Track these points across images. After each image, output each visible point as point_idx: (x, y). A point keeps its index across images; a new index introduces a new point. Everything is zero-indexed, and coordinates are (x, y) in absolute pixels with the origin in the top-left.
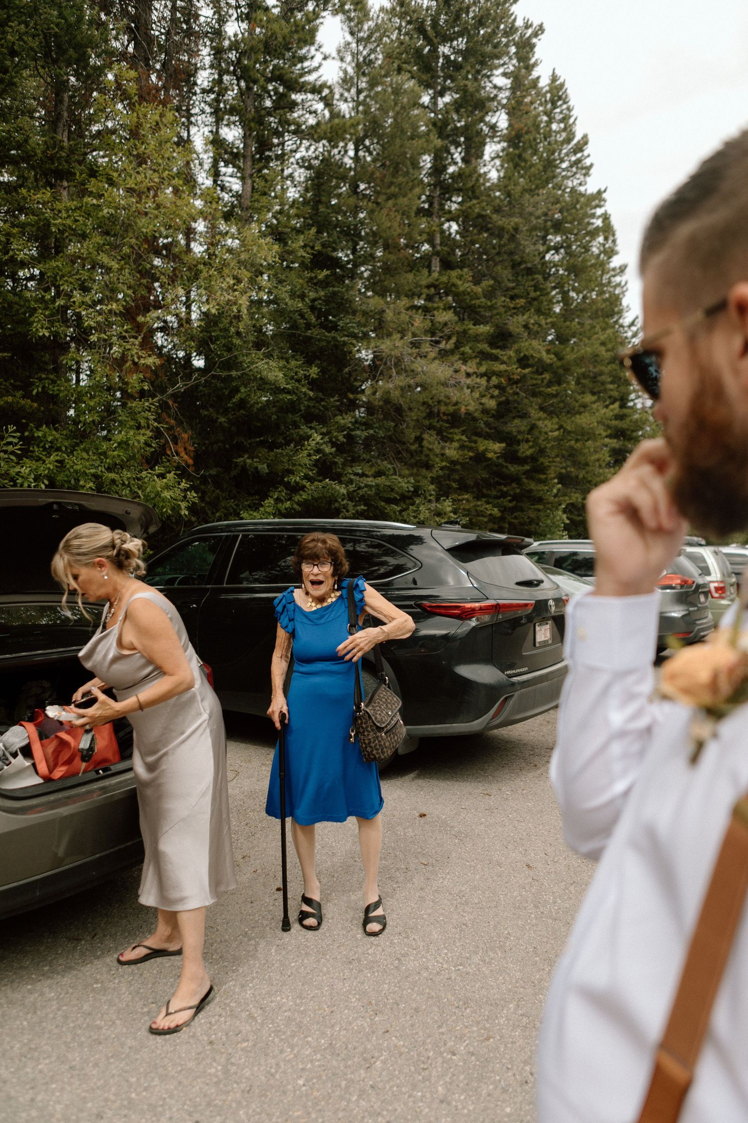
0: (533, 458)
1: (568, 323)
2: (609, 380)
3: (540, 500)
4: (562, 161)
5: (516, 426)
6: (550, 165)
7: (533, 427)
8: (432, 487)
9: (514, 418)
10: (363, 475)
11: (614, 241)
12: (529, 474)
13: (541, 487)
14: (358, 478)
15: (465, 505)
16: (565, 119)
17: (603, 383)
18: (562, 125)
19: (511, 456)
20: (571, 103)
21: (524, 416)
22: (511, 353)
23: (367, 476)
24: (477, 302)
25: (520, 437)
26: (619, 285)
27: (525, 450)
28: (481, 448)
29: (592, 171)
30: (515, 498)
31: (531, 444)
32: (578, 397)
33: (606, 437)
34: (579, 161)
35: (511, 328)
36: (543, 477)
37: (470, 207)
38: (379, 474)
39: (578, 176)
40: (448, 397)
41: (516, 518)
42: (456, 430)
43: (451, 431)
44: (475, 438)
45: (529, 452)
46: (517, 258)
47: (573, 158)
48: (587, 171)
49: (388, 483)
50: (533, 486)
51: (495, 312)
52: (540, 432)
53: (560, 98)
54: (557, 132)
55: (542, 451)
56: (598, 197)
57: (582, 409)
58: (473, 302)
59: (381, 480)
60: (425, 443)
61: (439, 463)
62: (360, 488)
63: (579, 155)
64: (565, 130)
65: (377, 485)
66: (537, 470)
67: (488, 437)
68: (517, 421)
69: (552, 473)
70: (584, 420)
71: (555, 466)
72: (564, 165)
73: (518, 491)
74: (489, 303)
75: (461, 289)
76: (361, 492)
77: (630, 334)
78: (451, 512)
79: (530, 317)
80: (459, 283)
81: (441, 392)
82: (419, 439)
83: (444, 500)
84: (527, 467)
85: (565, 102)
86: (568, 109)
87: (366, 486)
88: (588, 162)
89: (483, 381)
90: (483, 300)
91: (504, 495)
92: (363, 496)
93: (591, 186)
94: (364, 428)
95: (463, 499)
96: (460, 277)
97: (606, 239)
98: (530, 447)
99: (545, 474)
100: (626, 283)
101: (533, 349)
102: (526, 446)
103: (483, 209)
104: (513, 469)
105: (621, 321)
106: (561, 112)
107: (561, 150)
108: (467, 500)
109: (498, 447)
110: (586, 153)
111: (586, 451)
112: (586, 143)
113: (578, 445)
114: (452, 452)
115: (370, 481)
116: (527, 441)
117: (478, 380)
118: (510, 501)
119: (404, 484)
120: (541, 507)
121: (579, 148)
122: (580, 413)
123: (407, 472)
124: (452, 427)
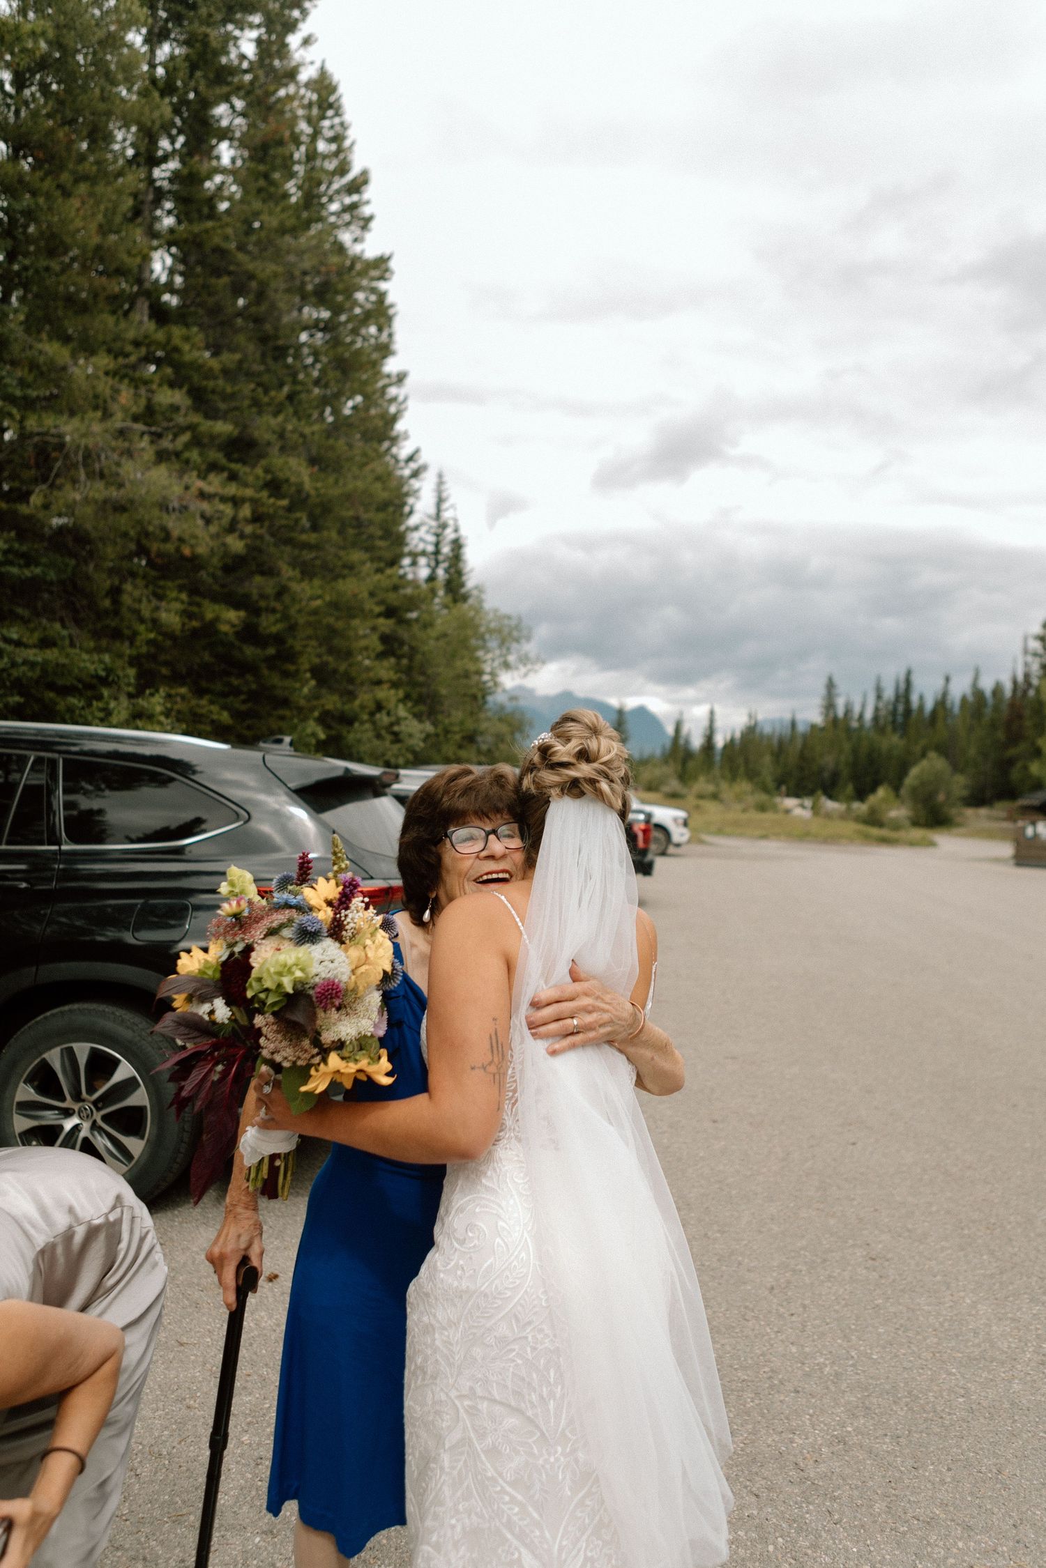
0: (278, 639)
1: (331, 441)
2: (379, 533)
3: (285, 702)
4: (331, 200)
5: (257, 585)
6: (311, 200)
7: (282, 592)
8: (132, 672)
9: (252, 573)
10: (18, 644)
11: (390, 335)
12: (271, 662)
13: (288, 683)
14: (9, 648)
15: (180, 705)
16: (337, 139)
17: (371, 537)
18: (334, 147)
19: (249, 633)
20: (348, 117)
21: (269, 572)
22: (259, 471)
23: (26, 646)
24: (211, 384)
25: (263, 604)
26: (394, 399)
27: (270, 624)
28: (209, 616)
29: (373, 225)
30: (253, 696)
31: (278, 616)
32: (342, 553)
33: (379, 615)
34: (354, 207)
35: (256, 434)
36: (292, 668)
37: (207, 231)
38: (46, 643)
39: (353, 227)
40: (164, 529)
41: (249, 728)
42: (170, 584)
43: (162, 583)
44: (198, 599)
45: (274, 629)
46: (268, 327)
47: (348, 200)
48: (366, 222)
49: (63, 660)
50: (275, 680)
51: (233, 404)
52: (294, 600)
53: (330, 106)
54: (325, 157)
55: (292, 628)
56: (381, 266)
57: (346, 572)
58: (205, 383)
59: (51, 655)
60: (126, 599)
61: (145, 634)
62: (14, 664)
63: (355, 198)
64: (336, 154)
65: (46, 662)
66: (284, 657)
67: (215, 599)
68: (258, 579)
69: (305, 663)
70: (348, 586)
71: (311, 654)
72: (334, 207)
73: (254, 686)
74: (229, 390)
75: (187, 358)
76: (15, 673)
77: (407, 472)
78: (162, 713)
79: (286, 420)
80: (186, 347)
81: (154, 518)
82: (115, 592)
83: (152, 695)
84: (271, 651)
85: (337, 114)
86: (342, 124)
87: (25, 662)
88: (366, 211)
89: (228, 510)
90: (221, 382)
91: (236, 692)
92: (18, 680)
93: (370, 248)
94: (22, 562)
95: (177, 695)
96: (186, 339)
97: (380, 330)
98: (277, 621)
99: (293, 663)
100: (406, 399)
101: (290, 469)
102: (272, 618)
103: (226, 238)
104: (250, 651)
105: (394, 450)
106: (332, 127)
107: (330, 183)
108: (183, 697)
109: (232, 616)
110: (366, 196)
111: (351, 633)
112: (366, 182)
113: (340, 625)
114: (170, 617)
115: (32, 654)
116: (274, 611)
117: (222, 507)
118: (244, 702)
119: (88, 662)
120: (287, 713)
121: (356, 186)
122: (344, 577)
123: (92, 644)
124: (164, 577)
